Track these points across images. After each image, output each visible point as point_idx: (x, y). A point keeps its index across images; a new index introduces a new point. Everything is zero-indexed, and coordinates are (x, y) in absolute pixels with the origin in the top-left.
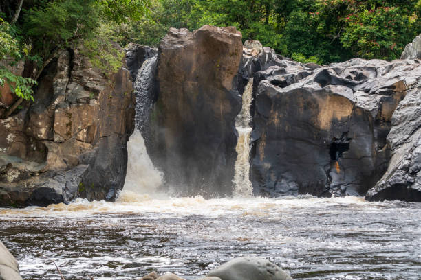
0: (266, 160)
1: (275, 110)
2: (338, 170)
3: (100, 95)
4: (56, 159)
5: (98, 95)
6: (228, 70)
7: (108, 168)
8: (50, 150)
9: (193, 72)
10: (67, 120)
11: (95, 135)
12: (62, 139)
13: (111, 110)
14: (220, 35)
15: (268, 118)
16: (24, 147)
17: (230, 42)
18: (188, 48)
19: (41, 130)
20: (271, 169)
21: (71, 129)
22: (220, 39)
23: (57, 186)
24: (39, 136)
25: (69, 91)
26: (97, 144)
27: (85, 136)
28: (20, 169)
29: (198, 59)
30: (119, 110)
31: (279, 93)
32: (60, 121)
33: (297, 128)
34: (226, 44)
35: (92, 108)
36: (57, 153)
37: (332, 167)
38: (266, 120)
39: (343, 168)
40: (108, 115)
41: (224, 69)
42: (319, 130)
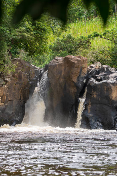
0: (90, 113)
1: (94, 91)
3: (8, 83)
5: (7, 83)
6: (75, 74)
7: (12, 113)
9: (62, 75)
11: (5, 99)
13: (15, 90)
14: (72, 59)
15: (91, 95)
17: (76, 62)
18: (60, 65)
20: (92, 117)
22: (72, 61)
26: (7, 103)
27: (1, 100)
29: (65, 69)
30: (19, 89)
31: (95, 84)
33: (103, 99)
34: (74, 63)
35: (3, 88)
40: (13, 92)
41: (73, 74)
42: (112, 100)
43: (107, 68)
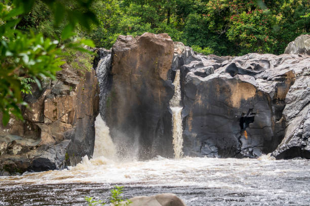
0: (192, 131)
1: (199, 95)
2: (246, 137)
3: (76, 88)
4: (47, 137)
5: (75, 88)
6: (164, 66)
7: (83, 141)
8: (42, 130)
9: (137, 68)
10: (54, 108)
11: (74, 117)
12: (50, 122)
13: (83, 99)
14: (157, 40)
15: (194, 100)
16: (22, 128)
17: (165, 45)
18: (134, 50)
19: (34, 115)
20: (197, 137)
21: (57, 114)
22: (157, 43)
23: (50, 156)
24: (33, 119)
25: (54, 86)
26: (75, 124)
27: (67, 119)
28: (22, 144)
29: (141, 57)
30: (89, 98)
31: (202, 82)
32: (48, 108)
33: (215, 106)
34: (162, 47)
35: (71, 98)
36: (48, 132)
37: (242, 135)
38: (192, 101)
39: (249, 135)
40: (82, 102)
41: (161, 65)
42: (232, 107)
43: (190, 52)
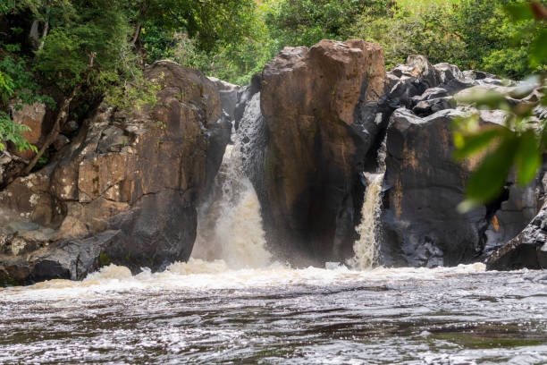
0: (402, 217)
1: (410, 149)
2: (497, 227)
3: (137, 141)
4: (74, 225)
5: (134, 141)
6: (346, 98)
8: (69, 213)
9: (308, 103)
10: (94, 176)
11: (132, 191)
12: (89, 199)
13: (160, 159)
14: (335, 51)
15: (401, 160)
16: (50, 210)
17: (347, 60)
18: (299, 73)
19: (65, 188)
20: (410, 228)
21: (98, 185)
22: (334, 57)
23: (64, 259)
24: (62, 195)
26: (138, 203)
27: (118, 194)
28: (27, 237)
29: (314, 86)
30: (174, 158)
31: (413, 125)
32: (85, 177)
33: (442, 171)
34: (342, 64)
36: (78, 217)
37: (489, 223)
38: (399, 162)
39: (501, 223)
40: (156, 166)
41: (339, 97)
42: (468, 172)
43: (448, 73)
